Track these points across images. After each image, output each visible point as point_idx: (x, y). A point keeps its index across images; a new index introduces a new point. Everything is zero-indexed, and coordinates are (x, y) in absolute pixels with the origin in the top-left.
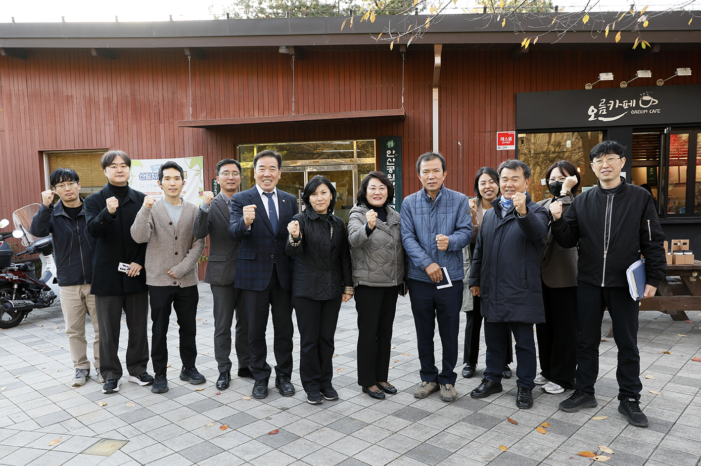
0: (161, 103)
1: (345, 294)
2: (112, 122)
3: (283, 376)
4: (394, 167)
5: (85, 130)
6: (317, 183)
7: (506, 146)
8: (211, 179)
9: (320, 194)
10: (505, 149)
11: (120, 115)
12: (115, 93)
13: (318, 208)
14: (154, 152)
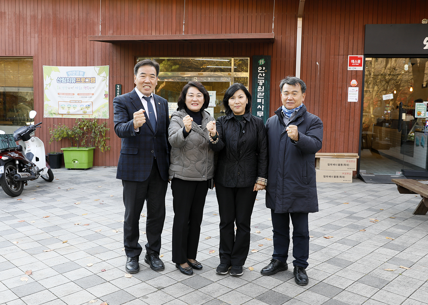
0: (77, 22)
1: (257, 183)
2: (36, 35)
3: (154, 254)
4: (263, 80)
5: (14, 41)
6: (235, 89)
7: (355, 67)
8: (114, 85)
9: (237, 98)
10: (355, 69)
11: (43, 30)
12: (40, 11)
13: (236, 110)
14: (70, 60)
